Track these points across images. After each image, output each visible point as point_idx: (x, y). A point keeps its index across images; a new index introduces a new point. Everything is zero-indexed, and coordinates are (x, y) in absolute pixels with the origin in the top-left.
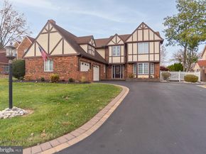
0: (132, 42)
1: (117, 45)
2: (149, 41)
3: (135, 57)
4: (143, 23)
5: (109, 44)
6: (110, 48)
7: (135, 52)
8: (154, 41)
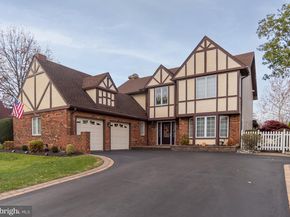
0: (186, 78)
1: (162, 85)
2: (218, 73)
3: (191, 105)
4: (205, 39)
5: (150, 84)
6: (152, 91)
7: (191, 97)
8: (227, 71)
